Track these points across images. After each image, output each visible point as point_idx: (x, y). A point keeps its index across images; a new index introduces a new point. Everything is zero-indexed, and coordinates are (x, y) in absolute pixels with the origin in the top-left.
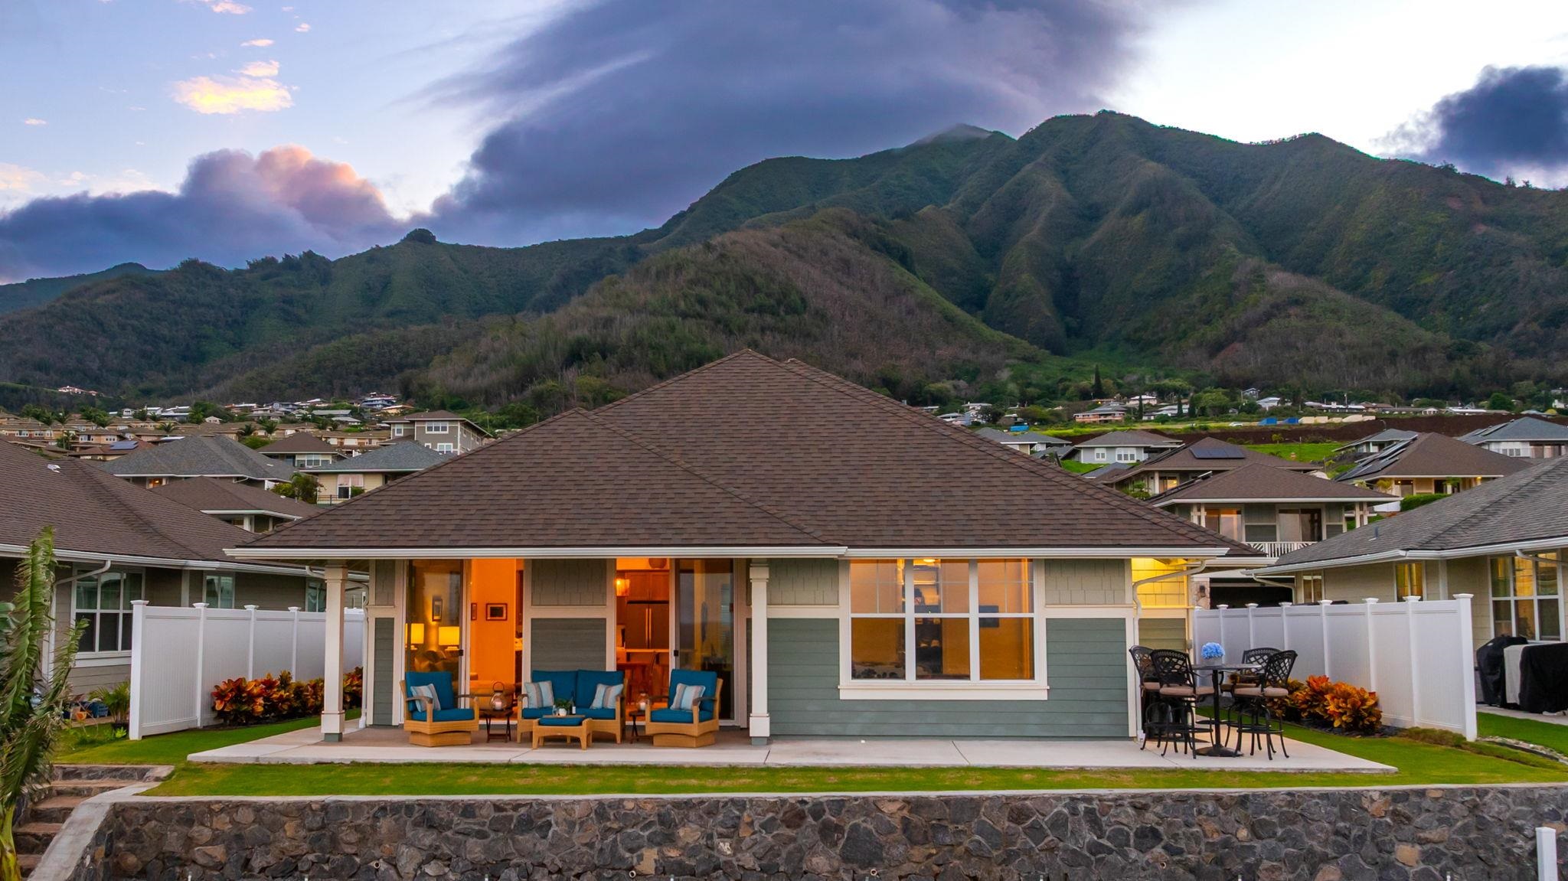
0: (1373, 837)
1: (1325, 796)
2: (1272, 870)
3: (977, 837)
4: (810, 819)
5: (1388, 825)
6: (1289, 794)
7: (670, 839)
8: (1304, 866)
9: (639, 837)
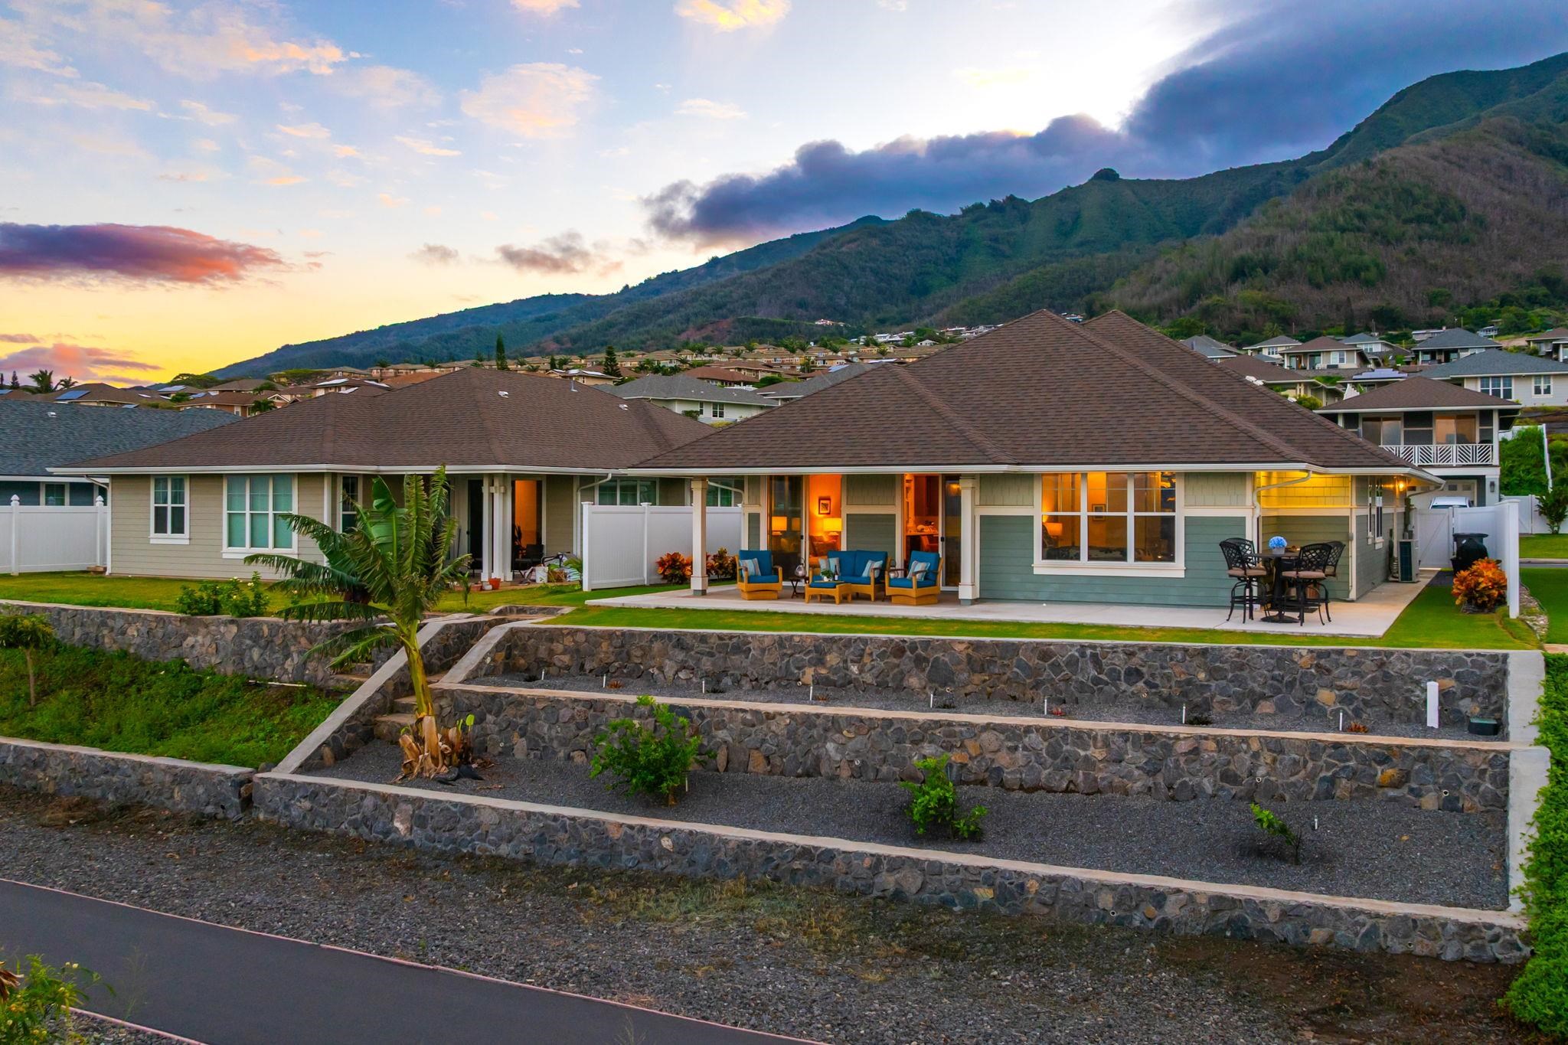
0: (1301, 683)
1: (1264, 651)
2: (1223, 702)
3: (1015, 669)
4: (908, 653)
5: (1312, 674)
6: (1238, 648)
7: (820, 662)
8: (1248, 701)
9: (803, 660)
